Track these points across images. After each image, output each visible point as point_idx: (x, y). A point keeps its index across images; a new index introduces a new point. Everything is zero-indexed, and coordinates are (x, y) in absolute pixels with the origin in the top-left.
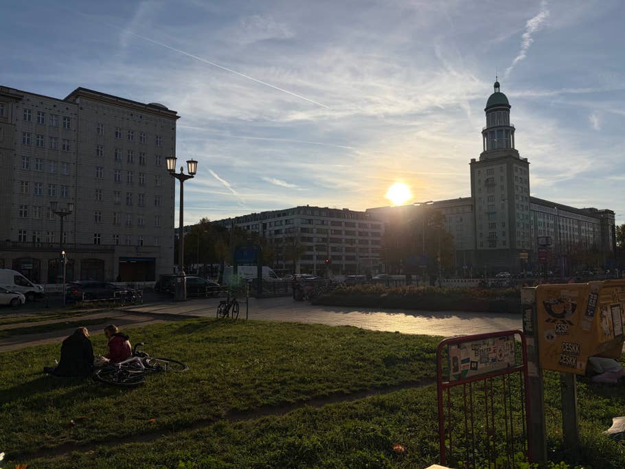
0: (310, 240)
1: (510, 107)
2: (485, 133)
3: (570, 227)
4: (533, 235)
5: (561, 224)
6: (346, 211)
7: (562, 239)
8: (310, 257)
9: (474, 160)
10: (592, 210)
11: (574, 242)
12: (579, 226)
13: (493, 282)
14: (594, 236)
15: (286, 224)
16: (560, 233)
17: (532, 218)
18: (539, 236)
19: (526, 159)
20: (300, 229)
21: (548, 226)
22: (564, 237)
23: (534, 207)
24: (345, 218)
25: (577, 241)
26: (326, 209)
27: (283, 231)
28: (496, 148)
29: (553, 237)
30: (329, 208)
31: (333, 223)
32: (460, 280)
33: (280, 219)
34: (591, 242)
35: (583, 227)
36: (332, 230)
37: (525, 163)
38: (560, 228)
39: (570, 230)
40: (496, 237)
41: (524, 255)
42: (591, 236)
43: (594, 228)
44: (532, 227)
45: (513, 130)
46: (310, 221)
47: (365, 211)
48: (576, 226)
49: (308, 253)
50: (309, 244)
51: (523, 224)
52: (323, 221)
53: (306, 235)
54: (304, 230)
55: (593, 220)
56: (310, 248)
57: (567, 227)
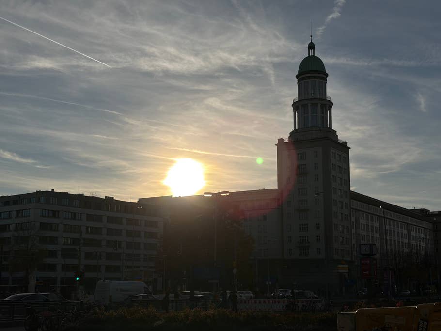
0: (53, 240)
1: (327, 75)
2: (296, 106)
3: (398, 232)
4: (354, 242)
5: (387, 227)
6: (109, 200)
7: (389, 247)
8: (52, 267)
9: (283, 140)
10: (423, 211)
11: (403, 252)
12: (409, 232)
13: (305, 304)
14: (426, 244)
15: (18, 216)
16: (387, 240)
17: (353, 219)
18: (362, 242)
19: (346, 143)
20: (39, 224)
21: (372, 231)
22: (391, 245)
23: (356, 204)
24: (108, 210)
25: (406, 250)
26: (81, 196)
27: (13, 227)
28: (310, 125)
29: (378, 245)
30: (85, 195)
31: (90, 217)
32: (262, 300)
33: (7, 208)
34: (423, 253)
35: (413, 233)
36: (87, 228)
37: (344, 147)
38: (386, 234)
39: (398, 236)
40: (309, 243)
41: (343, 268)
42: (423, 244)
43: (426, 235)
44: (354, 231)
45: (329, 104)
46: (55, 214)
47: (136, 201)
48: (405, 232)
49: (49, 261)
50: (51, 247)
51: (342, 226)
52: (75, 214)
53: (48, 234)
54: (43, 226)
55: (425, 225)
56: (53, 254)
57: (394, 231)
